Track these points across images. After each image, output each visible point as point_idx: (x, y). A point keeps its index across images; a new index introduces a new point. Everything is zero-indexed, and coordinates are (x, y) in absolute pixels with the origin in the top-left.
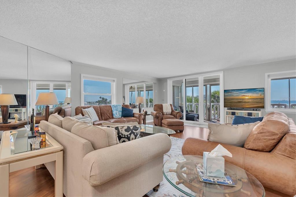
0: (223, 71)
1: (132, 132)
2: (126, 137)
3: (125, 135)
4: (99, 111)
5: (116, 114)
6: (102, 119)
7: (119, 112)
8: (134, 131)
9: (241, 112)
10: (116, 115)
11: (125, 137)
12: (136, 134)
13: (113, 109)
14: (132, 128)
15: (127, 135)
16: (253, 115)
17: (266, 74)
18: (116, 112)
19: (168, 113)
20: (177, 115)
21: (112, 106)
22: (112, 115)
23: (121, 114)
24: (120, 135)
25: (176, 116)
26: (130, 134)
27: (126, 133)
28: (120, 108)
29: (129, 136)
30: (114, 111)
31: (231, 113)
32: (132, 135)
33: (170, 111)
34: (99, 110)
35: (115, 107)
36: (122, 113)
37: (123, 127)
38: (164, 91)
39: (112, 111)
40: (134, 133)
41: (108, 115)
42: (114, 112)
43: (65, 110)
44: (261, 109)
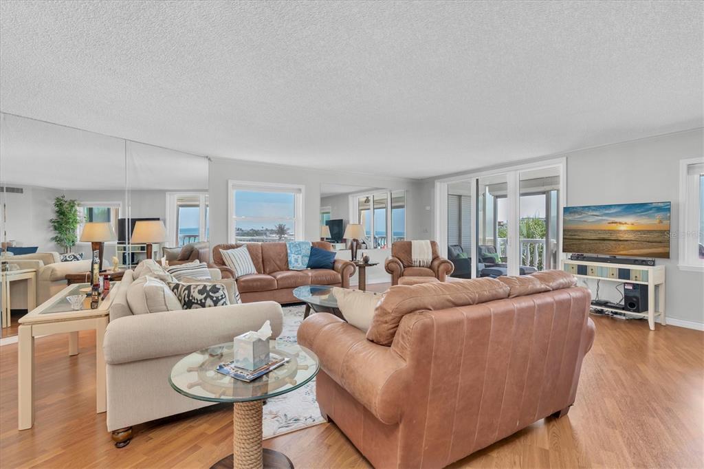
0: (565, 158)
1: (208, 296)
2: (199, 302)
3: (197, 300)
4: (260, 255)
5: (296, 261)
6: (264, 271)
7: (302, 257)
8: (210, 293)
9: (602, 267)
10: (296, 264)
11: (197, 303)
12: (215, 299)
13: (289, 251)
14: (208, 288)
15: (201, 300)
16: (632, 275)
17: (681, 161)
18: (296, 256)
19: (423, 262)
20: (438, 267)
21: (288, 245)
22: (287, 262)
23: (307, 262)
24: (191, 298)
25: (438, 271)
26: (205, 299)
27: (200, 297)
28: (307, 250)
29: (203, 301)
30: (293, 255)
31: (576, 268)
32: (208, 300)
33: (430, 258)
34: (260, 251)
35: (295, 246)
36: (309, 260)
37: (197, 285)
38: (428, 208)
39: (287, 255)
40: (211, 298)
41: (278, 262)
42: (292, 258)
43: (200, 251)
44: (656, 259)
